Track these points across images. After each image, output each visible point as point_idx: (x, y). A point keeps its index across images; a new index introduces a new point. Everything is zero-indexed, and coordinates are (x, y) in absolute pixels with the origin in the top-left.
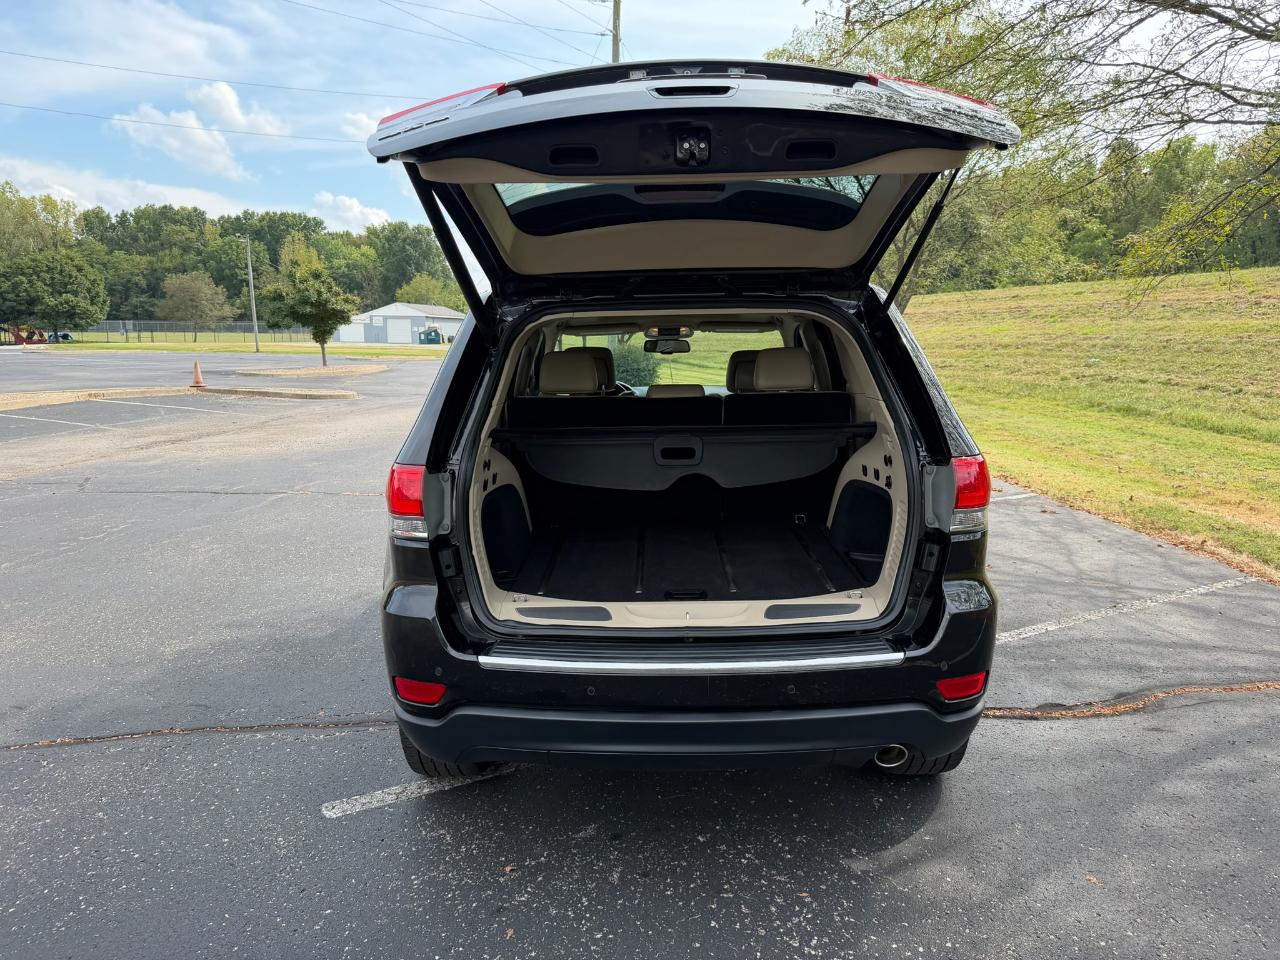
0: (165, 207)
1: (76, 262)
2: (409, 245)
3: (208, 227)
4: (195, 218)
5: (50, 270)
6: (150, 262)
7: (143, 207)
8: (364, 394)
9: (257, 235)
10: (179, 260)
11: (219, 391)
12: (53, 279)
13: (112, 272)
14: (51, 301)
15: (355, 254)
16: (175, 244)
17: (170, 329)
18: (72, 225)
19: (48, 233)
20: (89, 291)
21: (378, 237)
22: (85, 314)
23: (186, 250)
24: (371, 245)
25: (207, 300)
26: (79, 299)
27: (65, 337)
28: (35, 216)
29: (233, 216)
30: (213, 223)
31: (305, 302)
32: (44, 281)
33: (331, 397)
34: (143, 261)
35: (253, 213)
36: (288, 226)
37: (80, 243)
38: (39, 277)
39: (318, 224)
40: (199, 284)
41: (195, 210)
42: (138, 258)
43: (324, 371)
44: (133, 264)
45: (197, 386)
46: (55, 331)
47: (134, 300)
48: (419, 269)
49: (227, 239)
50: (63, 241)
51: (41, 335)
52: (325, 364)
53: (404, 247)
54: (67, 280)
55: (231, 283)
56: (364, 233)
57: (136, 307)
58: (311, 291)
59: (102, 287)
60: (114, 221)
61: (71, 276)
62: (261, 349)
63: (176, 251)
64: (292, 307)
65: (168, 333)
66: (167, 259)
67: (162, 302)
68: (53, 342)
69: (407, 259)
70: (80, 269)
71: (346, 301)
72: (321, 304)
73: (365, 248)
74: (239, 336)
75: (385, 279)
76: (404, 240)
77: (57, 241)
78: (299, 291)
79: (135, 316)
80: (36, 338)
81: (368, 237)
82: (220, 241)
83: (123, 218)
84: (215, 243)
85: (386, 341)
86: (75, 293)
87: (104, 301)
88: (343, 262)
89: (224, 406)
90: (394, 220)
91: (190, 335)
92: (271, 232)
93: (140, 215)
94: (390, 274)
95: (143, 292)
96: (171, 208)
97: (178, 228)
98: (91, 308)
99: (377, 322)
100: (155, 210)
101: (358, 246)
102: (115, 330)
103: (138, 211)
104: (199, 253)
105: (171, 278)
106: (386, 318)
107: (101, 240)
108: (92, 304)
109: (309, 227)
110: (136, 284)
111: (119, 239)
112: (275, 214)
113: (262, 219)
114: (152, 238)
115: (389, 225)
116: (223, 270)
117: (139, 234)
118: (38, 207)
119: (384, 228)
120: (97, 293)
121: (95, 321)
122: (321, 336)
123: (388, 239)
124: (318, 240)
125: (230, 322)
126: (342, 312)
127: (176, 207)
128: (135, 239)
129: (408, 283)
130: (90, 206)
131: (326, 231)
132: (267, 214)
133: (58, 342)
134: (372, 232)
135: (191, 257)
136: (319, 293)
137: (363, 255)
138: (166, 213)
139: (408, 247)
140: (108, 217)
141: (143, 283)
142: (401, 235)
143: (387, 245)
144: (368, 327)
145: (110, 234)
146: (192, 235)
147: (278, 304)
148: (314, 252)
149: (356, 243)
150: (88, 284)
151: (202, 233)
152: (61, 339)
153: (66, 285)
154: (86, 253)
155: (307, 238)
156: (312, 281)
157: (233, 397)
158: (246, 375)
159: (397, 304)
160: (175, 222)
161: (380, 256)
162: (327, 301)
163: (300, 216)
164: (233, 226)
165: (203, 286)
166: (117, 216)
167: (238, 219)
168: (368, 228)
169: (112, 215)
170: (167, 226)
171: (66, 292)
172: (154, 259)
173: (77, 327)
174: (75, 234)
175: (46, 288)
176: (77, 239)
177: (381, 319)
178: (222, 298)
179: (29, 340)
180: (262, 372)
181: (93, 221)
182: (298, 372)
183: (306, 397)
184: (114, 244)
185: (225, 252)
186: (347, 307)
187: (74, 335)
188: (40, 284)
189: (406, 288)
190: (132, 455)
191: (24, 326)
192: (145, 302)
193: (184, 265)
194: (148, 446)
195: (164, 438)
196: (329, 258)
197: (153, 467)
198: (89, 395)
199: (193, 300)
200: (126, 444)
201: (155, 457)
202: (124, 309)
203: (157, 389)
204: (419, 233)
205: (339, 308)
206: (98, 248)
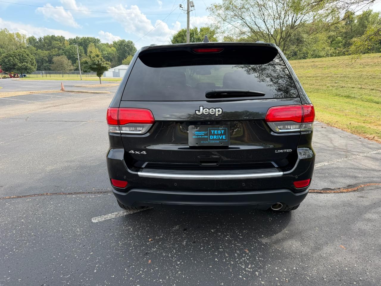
0: (53, 36)
1: (27, 53)
2: (126, 47)
4: (62, 39)
5: (19, 55)
6: (49, 53)
7: (46, 36)
8: (112, 92)
9: (80, 44)
10: (57, 52)
11: (69, 91)
12: (20, 58)
13: (38, 56)
14: (20, 65)
15: (110, 50)
16: (56, 47)
17: (56, 73)
18: (25, 41)
19: (19, 44)
20: (31, 62)
21: (116, 44)
22: (30, 69)
23: (59, 49)
24: (114, 47)
25: (66, 64)
26: (28, 64)
27: (25, 76)
28: (14, 39)
29: (73, 38)
30: (67, 40)
31: (94, 64)
32: (17, 59)
33: (102, 93)
34: (47, 52)
35: (79, 37)
36: (89, 41)
37: (28, 47)
38: (16, 57)
39: (99, 40)
40: (63, 59)
41: (62, 36)
42: (45, 52)
43: (100, 85)
44: (44, 53)
45: (62, 90)
46: (22, 74)
47: (45, 65)
48: (129, 54)
49: (71, 46)
50: (23, 47)
51: (18, 75)
52: (101, 83)
53: (124, 48)
54: (24, 58)
55: (73, 59)
56: (112, 43)
57: (45, 67)
58: (96, 60)
59: (35, 60)
60: (38, 40)
61: (25, 57)
62: (82, 79)
63: (56, 49)
64: (90, 66)
65: (55, 75)
66: (54, 52)
67: (52, 65)
68: (21, 77)
69: (125, 51)
70: (28, 55)
71: (107, 64)
72: (99, 65)
73: (113, 48)
74: (76, 75)
75: (119, 57)
76: (124, 45)
77: (21, 47)
78: (92, 61)
79: (45, 70)
80: (16, 76)
81: (114, 44)
82: (69, 46)
83: (40, 40)
84: (68, 47)
85: (119, 77)
86: (27, 62)
87: (36, 65)
88: (106, 52)
89: (70, 96)
90: (121, 39)
91: (61, 75)
92: (84, 43)
93: (45, 38)
94: (120, 56)
95: (47, 62)
96: (54, 36)
97: (57, 42)
98: (32, 67)
99: (117, 71)
100: (50, 37)
101: (111, 47)
102: (39, 74)
103: (44, 37)
104: (63, 50)
105: (55, 58)
106: (119, 70)
107: (34, 46)
108: (32, 66)
109: (96, 42)
110: (45, 60)
111: (39, 46)
112: (86, 38)
113: (82, 39)
114: (49, 46)
115: (120, 41)
116: (71, 55)
117: (46, 44)
118: (15, 36)
119: (118, 42)
120: (33, 63)
121: (33, 71)
122: (99, 74)
123: (120, 45)
124: (99, 46)
125: (73, 71)
127: (56, 36)
128: (44, 46)
129: (126, 59)
130: (31, 36)
131: (101, 43)
132: (83, 37)
133: (22, 77)
134: (115, 43)
135: (61, 51)
136: (98, 61)
137: (112, 50)
138: (53, 38)
139: (125, 48)
140: (36, 39)
141: (47, 59)
142: (124, 44)
143: (119, 47)
144: (114, 72)
145: (36, 44)
146: (61, 45)
147: (86, 65)
148: (97, 49)
149: (110, 47)
150: (30, 60)
151: (64, 44)
152: (23, 76)
153: (24, 60)
154: (30, 50)
155: (95, 45)
156: (96, 58)
157: (73, 93)
158: (77, 87)
159: (122, 65)
160: (56, 40)
161: (117, 50)
162: (101, 64)
163: (93, 39)
164: (73, 42)
166: (38, 39)
167: (74, 39)
168: (114, 42)
169: (37, 38)
170: (53, 41)
171: (24, 62)
172: (50, 52)
173: (28, 73)
174: (26, 45)
175: (18, 61)
176: (27, 46)
178: (70, 64)
179: (14, 77)
180: (82, 86)
181: (31, 40)
182: (93, 86)
183: (94, 93)
184: (38, 47)
185: (71, 50)
186: (107, 66)
187: (27, 75)
188: (16, 60)
189: (125, 60)
190: (42, 110)
191: (12, 73)
192: (48, 65)
193: (59, 54)
194: (47, 108)
195: (52, 105)
196: (102, 51)
197: (48, 114)
198: (30, 92)
199: (62, 64)
200: (40, 107)
201: (49, 111)
202: (42, 67)
203: (51, 91)
204: (129, 43)
205: (104, 66)
206: (33, 49)
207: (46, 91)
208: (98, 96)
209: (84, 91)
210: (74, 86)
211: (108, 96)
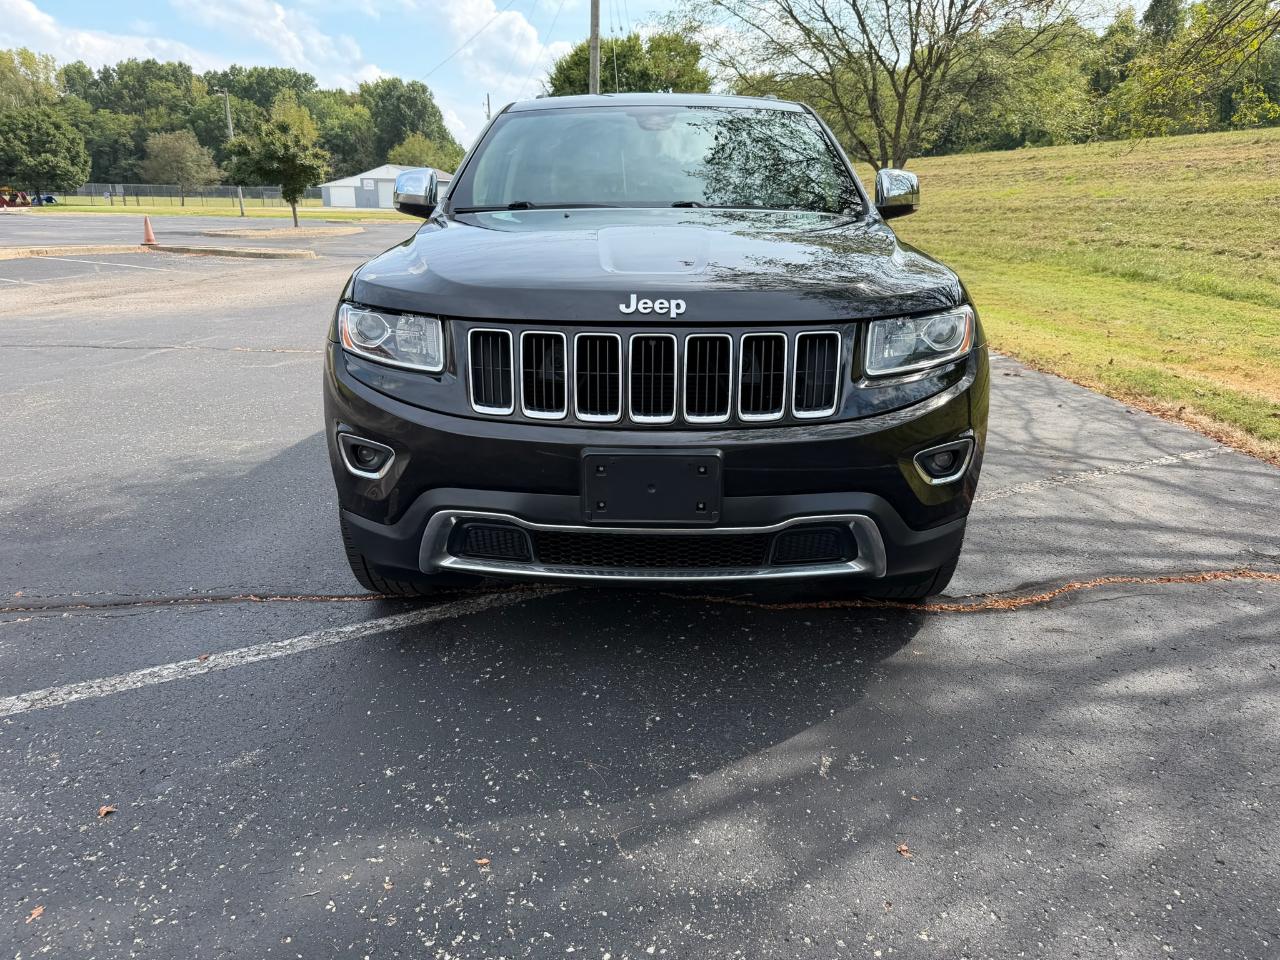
0: (148, 62)
1: (53, 119)
2: (403, 103)
3: (195, 84)
4: (180, 74)
5: (27, 127)
6: (137, 122)
7: (125, 62)
8: (324, 254)
9: (246, 92)
10: (166, 119)
11: (171, 250)
12: (30, 137)
13: (98, 132)
14: (31, 161)
15: (348, 114)
16: (161, 103)
17: (159, 193)
18: (53, 81)
19: (30, 90)
20: (68, 150)
21: (371, 95)
22: (66, 176)
23: (173, 108)
24: (364, 103)
25: (193, 161)
26: (59, 159)
27: (49, 200)
28: (13, 70)
29: (220, 72)
30: (199, 79)
31: (271, 156)
32: (21, 140)
33: (286, 256)
34: (128, 120)
35: (241, 68)
36: (278, 83)
37: (63, 101)
38: (15, 135)
39: (310, 81)
40: (184, 143)
41: (180, 65)
42: (123, 117)
43: (294, 232)
44: (118, 123)
45: (148, 243)
46: (37, 193)
47: (123, 163)
48: (414, 129)
49: (214, 97)
50: (46, 99)
51: (24, 198)
52: (296, 225)
53: (398, 107)
54: (45, 138)
56: (357, 91)
57: (126, 170)
58: (278, 144)
59: (82, 146)
60: (96, 77)
61: (48, 135)
62: (246, 213)
63: (162, 109)
64: (258, 162)
65: (155, 198)
66: (154, 118)
67: (146, 163)
68: (37, 205)
69: (400, 119)
70: (57, 127)
71: (316, 156)
72: (289, 160)
73: (358, 108)
75: (380, 140)
76: (399, 98)
77: (39, 99)
78: (265, 145)
79: (125, 180)
80: (19, 200)
81: (362, 95)
82: (207, 99)
83: (106, 75)
84: (203, 102)
85: (377, 205)
86: (55, 153)
87: (86, 162)
88: (336, 122)
89: (168, 264)
90: (388, 76)
91: (177, 200)
92: (260, 88)
93: (124, 70)
94: (384, 135)
95: (131, 153)
96: (155, 63)
97: (163, 84)
98: (71, 169)
99: (369, 186)
100: (138, 65)
101: (352, 105)
103: (120, 66)
104: (186, 112)
105: (154, 137)
106: (377, 181)
107: (85, 98)
108: (73, 164)
109: (300, 83)
110: (124, 145)
111: (103, 96)
112: (263, 69)
113: (250, 75)
114: (137, 96)
115: (383, 82)
116: (213, 131)
117: (125, 92)
118: (16, 62)
119: (377, 85)
120: (78, 153)
121: (77, 183)
122: (291, 196)
123: (382, 97)
124: (309, 99)
125: (218, 186)
126: (311, 167)
127: (161, 62)
128: (120, 97)
129: (401, 144)
130: (72, 61)
131: (317, 89)
132: (255, 69)
133: (41, 205)
134: (365, 89)
135: (179, 116)
136: (286, 147)
137: (356, 115)
138: (149, 67)
139: (402, 106)
140: (90, 72)
141: (131, 144)
142: (396, 93)
143: (380, 104)
144: (359, 191)
145: (92, 91)
146: (179, 93)
147: (244, 159)
148: (305, 110)
149: (350, 103)
150: (67, 143)
151: (188, 90)
152: (44, 202)
153: (45, 143)
154: (70, 111)
155: (298, 96)
156: (278, 135)
157: (185, 255)
158: (212, 236)
159: (387, 166)
160: (161, 78)
161: (374, 115)
162: (295, 156)
163: (289, 72)
164: (224, 82)
165: (189, 146)
166: (99, 71)
167: (225, 75)
168: (361, 85)
169: (94, 70)
170: (152, 81)
171: (45, 152)
172: (140, 119)
173: (60, 190)
174: (57, 92)
175: (23, 147)
176: (59, 96)
177: (372, 182)
178: (207, 160)
179: (11, 203)
180: (228, 233)
181: (75, 77)
182: (266, 233)
183: (259, 256)
184: (99, 103)
185: (214, 111)
186: (316, 163)
187: (58, 199)
188: (17, 142)
189: (398, 149)
190: (37, 310)
191: (6, 188)
192: (134, 165)
193: (172, 125)
194: (64, 301)
195: (85, 294)
196: (322, 117)
197: (50, 322)
198: (31, 252)
199: (177, 162)
200: (41, 299)
201: (62, 311)
202: (113, 171)
203: (107, 248)
204: (414, 90)
205: (307, 163)
206: (82, 106)
207: (90, 247)
208: (267, 266)
209: (226, 249)
210: (200, 234)
211: (304, 267)
